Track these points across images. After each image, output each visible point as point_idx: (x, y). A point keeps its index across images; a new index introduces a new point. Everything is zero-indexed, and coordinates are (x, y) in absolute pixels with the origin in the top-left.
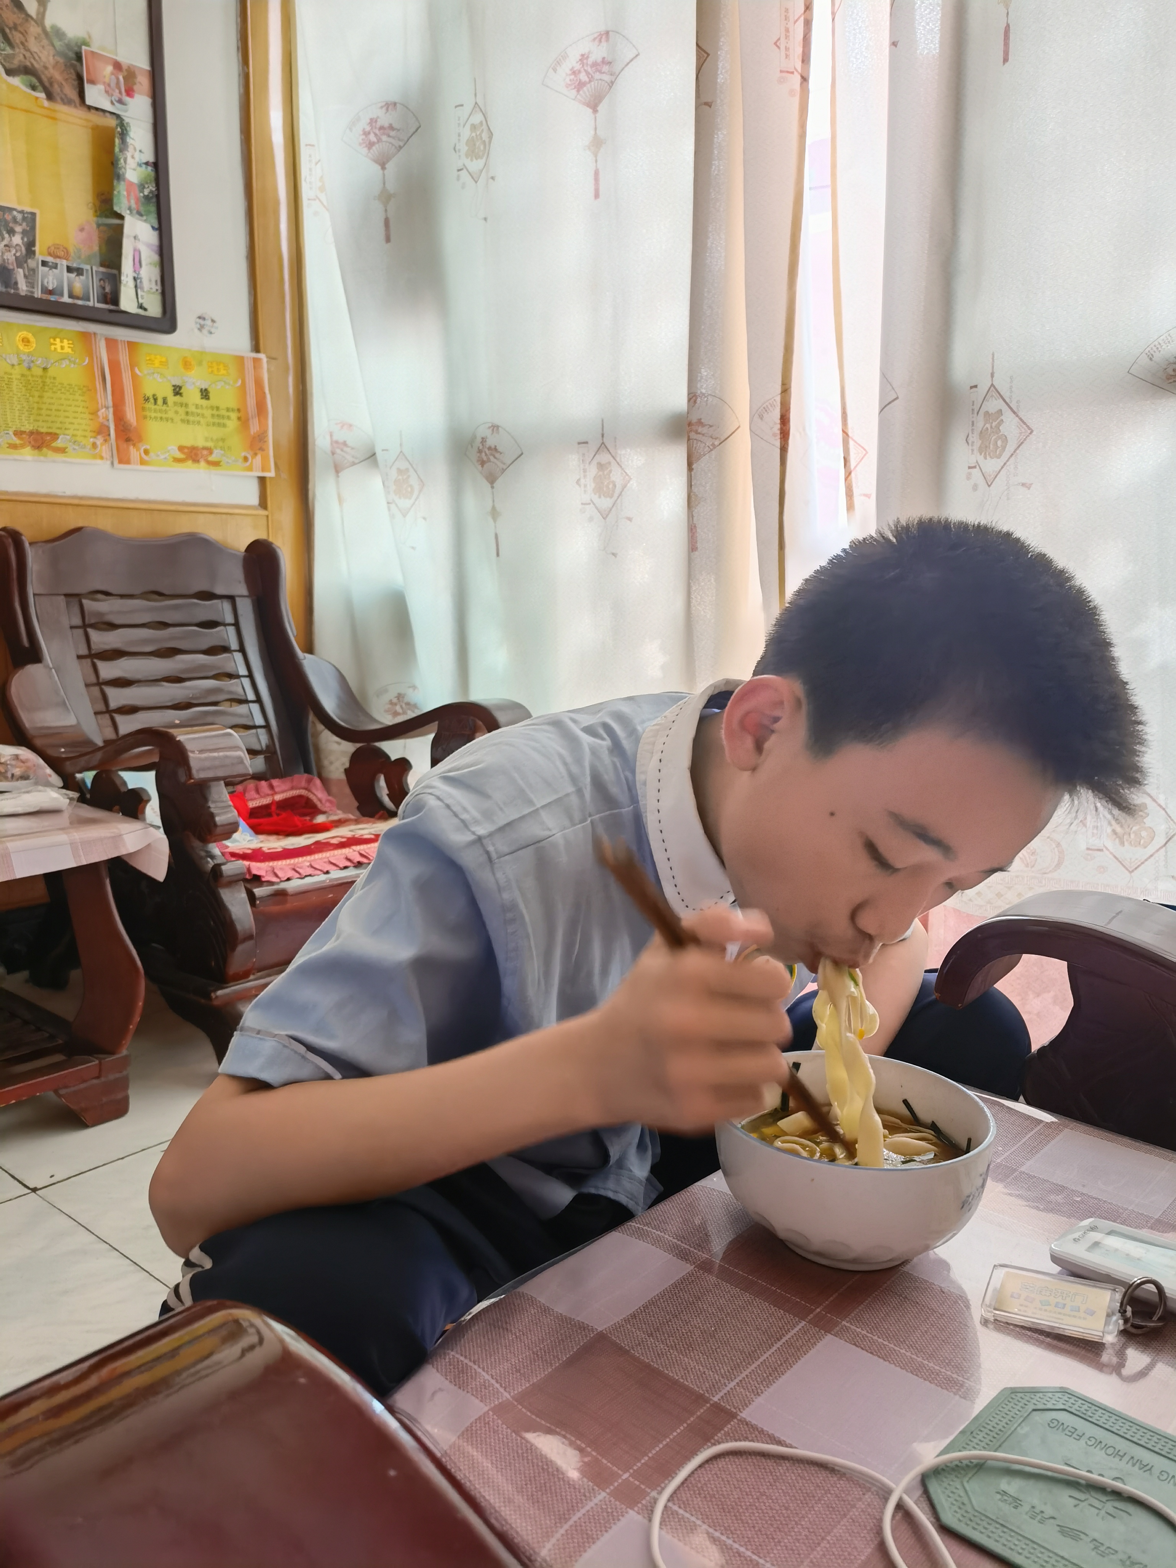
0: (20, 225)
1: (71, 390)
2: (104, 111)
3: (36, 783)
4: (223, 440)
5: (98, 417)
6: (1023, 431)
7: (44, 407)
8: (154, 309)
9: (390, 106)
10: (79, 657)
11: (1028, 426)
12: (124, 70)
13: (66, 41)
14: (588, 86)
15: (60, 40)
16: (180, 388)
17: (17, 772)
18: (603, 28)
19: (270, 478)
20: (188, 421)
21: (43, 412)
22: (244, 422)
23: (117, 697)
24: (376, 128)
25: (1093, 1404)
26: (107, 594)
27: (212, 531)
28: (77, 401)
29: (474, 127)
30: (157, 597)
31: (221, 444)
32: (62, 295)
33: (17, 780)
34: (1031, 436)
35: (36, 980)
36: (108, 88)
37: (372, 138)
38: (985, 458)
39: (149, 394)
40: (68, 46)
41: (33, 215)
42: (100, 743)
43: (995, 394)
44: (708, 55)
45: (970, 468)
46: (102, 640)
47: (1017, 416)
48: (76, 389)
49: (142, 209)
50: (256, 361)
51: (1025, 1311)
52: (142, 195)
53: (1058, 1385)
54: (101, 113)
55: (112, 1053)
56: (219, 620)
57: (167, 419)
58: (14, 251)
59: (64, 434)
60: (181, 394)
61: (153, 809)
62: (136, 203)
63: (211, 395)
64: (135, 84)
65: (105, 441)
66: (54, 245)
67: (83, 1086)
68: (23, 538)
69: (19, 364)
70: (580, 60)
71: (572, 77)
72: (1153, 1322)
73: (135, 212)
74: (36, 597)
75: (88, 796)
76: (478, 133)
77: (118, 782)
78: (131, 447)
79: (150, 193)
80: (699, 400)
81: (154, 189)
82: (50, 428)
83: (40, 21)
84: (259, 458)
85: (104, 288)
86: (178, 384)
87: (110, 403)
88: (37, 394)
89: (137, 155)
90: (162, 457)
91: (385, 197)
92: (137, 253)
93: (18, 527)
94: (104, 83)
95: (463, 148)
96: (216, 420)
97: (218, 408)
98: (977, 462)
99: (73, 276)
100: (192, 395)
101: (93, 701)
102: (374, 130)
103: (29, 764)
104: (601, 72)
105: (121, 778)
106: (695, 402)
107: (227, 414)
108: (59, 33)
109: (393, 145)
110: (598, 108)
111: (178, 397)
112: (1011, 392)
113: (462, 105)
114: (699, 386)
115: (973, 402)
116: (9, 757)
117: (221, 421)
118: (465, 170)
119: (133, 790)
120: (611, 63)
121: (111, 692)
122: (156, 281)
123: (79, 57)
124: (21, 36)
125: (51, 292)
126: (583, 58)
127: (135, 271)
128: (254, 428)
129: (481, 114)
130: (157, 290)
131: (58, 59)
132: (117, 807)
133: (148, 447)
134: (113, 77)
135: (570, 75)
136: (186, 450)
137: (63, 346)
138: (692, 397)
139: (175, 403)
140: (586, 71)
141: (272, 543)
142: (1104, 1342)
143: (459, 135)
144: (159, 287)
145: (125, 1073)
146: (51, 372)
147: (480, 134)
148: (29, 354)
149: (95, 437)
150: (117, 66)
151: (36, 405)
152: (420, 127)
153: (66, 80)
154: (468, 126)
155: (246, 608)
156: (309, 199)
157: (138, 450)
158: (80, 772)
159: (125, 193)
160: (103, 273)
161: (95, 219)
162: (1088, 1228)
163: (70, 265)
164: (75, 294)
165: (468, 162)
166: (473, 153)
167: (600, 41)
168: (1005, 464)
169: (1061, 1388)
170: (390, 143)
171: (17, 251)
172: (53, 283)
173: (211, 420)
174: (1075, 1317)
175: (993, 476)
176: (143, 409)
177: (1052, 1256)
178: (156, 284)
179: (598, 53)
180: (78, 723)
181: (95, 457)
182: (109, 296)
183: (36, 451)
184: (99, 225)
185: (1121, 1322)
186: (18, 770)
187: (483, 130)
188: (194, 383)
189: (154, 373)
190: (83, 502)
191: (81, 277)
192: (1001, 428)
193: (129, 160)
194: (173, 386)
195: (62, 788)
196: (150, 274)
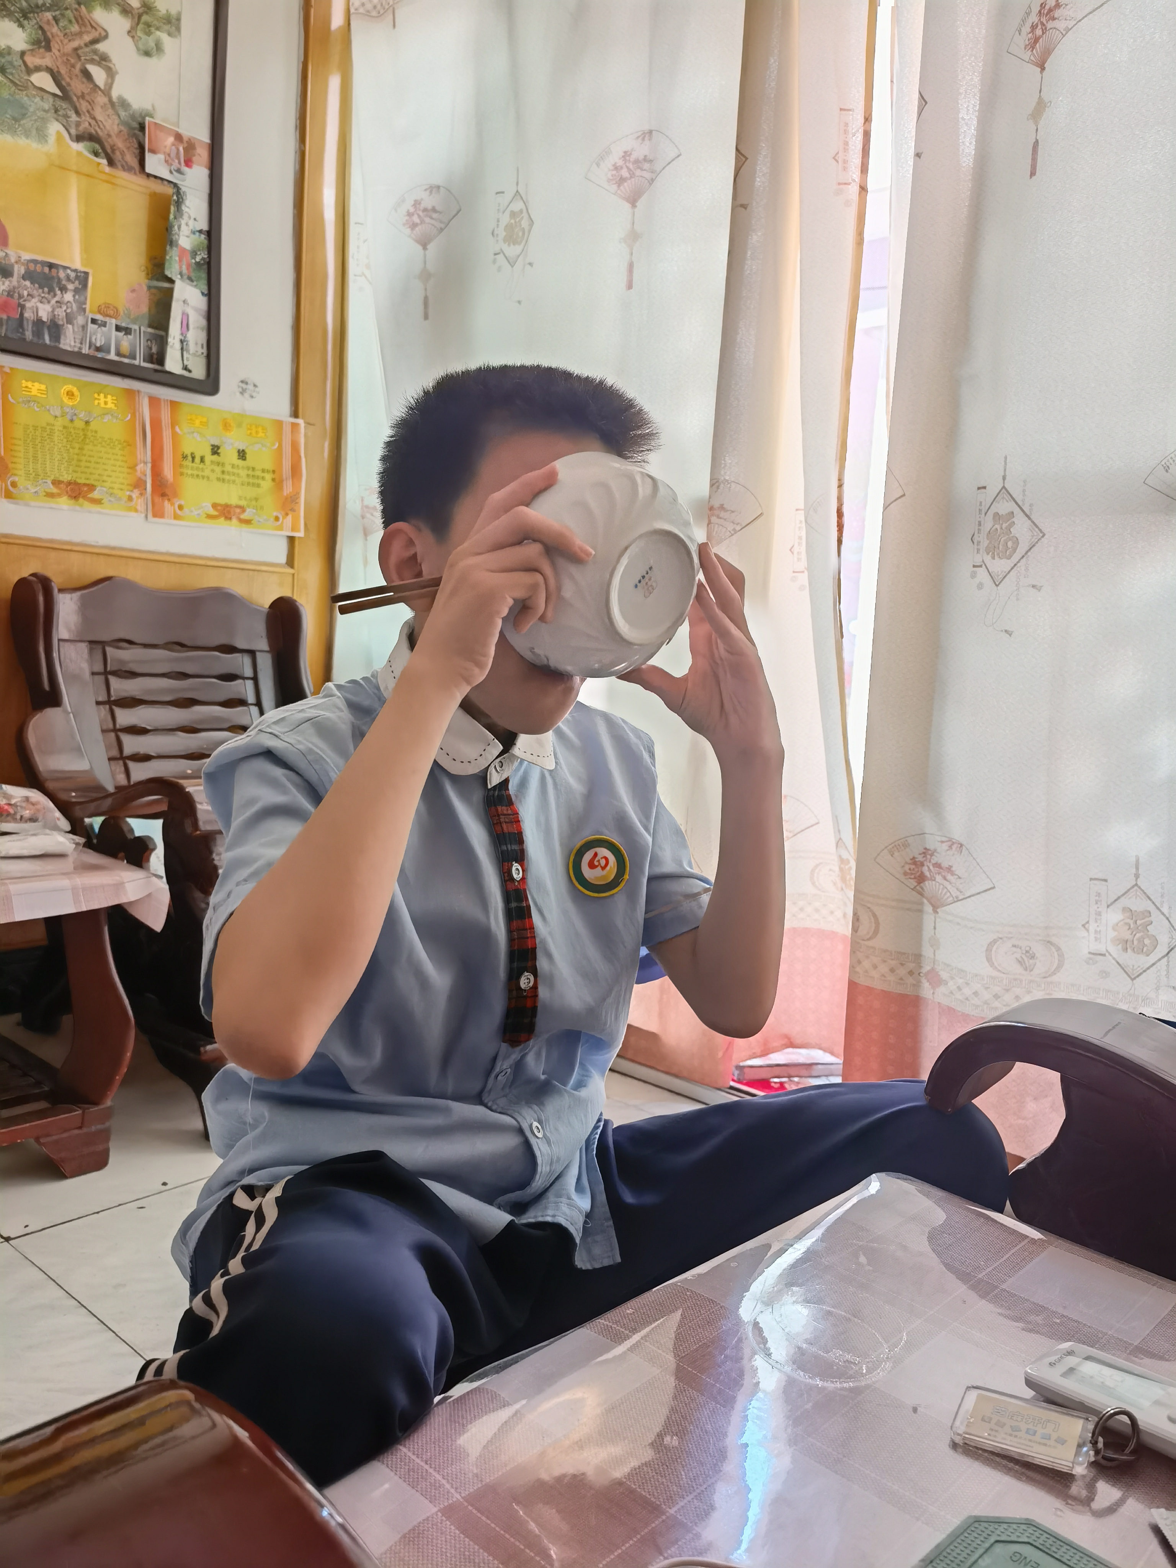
0: (73, 283)
1: (112, 444)
2: (162, 179)
3: (45, 826)
4: (256, 499)
5: (136, 471)
6: (1035, 534)
7: (84, 458)
8: (199, 372)
9: (434, 189)
10: (98, 703)
11: (1040, 530)
12: (185, 142)
13: (131, 112)
14: (629, 181)
15: (126, 111)
16: (218, 447)
17: (27, 813)
18: (647, 128)
19: (299, 537)
20: (224, 480)
21: (83, 464)
22: (278, 483)
23: (132, 745)
24: (420, 210)
25: (1058, 1539)
26: (130, 642)
27: (237, 586)
28: (117, 455)
29: (513, 214)
30: (179, 648)
31: (254, 503)
32: (109, 352)
33: (26, 822)
34: (1043, 539)
35: (28, 1023)
36: (168, 158)
37: (416, 219)
38: (993, 558)
39: (188, 452)
40: (133, 117)
41: (86, 274)
42: (111, 789)
43: (1007, 497)
44: (747, 159)
45: (974, 566)
46: (121, 687)
47: (1029, 518)
48: (116, 443)
49: (193, 275)
50: (295, 426)
51: (995, 1436)
52: (193, 261)
53: (1024, 1516)
54: (160, 181)
55: (96, 1103)
56: (238, 673)
57: (203, 477)
58: (64, 308)
59: (102, 487)
60: (218, 454)
61: (158, 857)
62: (188, 269)
63: (247, 456)
64: (194, 156)
65: (141, 494)
66: (105, 303)
67: (65, 1135)
68: (53, 584)
69: (63, 416)
70: (623, 156)
71: (614, 172)
72: (1126, 1455)
73: (185, 277)
74: (61, 643)
75: (95, 841)
76: (517, 220)
77: (125, 829)
78: (166, 502)
79: (201, 260)
80: (722, 485)
81: (206, 256)
82: (88, 479)
83: (107, 92)
84: (290, 517)
85: (151, 348)
86: (216, 444)
87: (149, 459)
88: (77, 446)
89: (191, 223)
90: (196, 513)
91: (425, 276)
92: (185, 316)
93: (49, 573)
94: (164, 153)
95: (501, 232)
96: (251, 480)
97: (253, 469)
98: (983, 561)
99: (121, 334)
100: (229, 455)
101: (108, 748)
102: (418, 212)
103: (38, 807)
104: (642, 170)
105: (129, 825)
106: (718, 487)
107: (263, 475)
108: (124, 104)
109: (435, 227)
110: (637, 204)
111: (216, 456)
112: (1024, 495)
113: (503, 192)
114: (722, 472)
115: (981, 503)
116: (19, 799)
117: (256, 481)
118: (502, 254)
119: (139, 838)
120: (652, 161)
121: (127, 739)
122: (202, 345)
123: (142, 127)
124: (87, 104)
125: (98, 349)
126: (626, 154)
127: (182, 334)
128: (288, 489)
129: (522, 202)
130: (202, 353)
131: (122, 128)
132: (122, 854)
133: (183, 503)
134: (173, 147)
135: (612, 170)
136: (219, 508)
137: (105, 401)
138: (714, 483)
139: (212, 462)
140: (628, 168)
141: (296, 601)
142: (1074, 1473)
143: (498, 221)
144: (205, 351)
145: (107, 1124)
146: (93, 425)
147: (520, 221)
148: (72, 407)
149: (132, 491)
150: (179, 137)
151: (76, 457)
152: (460, 210)
153: (128, 148)
154: (507, 213)
155: (265, 663)
156: (355, 275)
157: (173, 504)
158: (90, 816)
159: (177, 258)
160: (150, 333)
161: (147, 281)
162: (1065, 1352)
163: (119, 324)
164: (121, 352)
165: (505, 247)
166: (511, 239)
167: (643, 139)
168: (1015, 565)
169: (1027, 1519)
170: (433, 225)
171: (67, 308)
172: (101, 340)
173: (246, 480)
174: (1045, 1445)
175: (1001, 576)
176: (181, 466)
177: (1026, 1379)
178: (202, 347)
179: (641, 150)
180: (91, 768)
181: (130, 509)
182: (155, 356)
183: (73, 501)
184: (149, 288)
185: (1092, 1453)
186: (28, 812)
187: (523, 217)
188: (232, 444)
189: (193, 432)
190: (113, 552)
191: (129, 336)
192: (1011, 530)
193: (183, 227)
194: (212, 445)
195: (69, 832)
196: (196, 337)
